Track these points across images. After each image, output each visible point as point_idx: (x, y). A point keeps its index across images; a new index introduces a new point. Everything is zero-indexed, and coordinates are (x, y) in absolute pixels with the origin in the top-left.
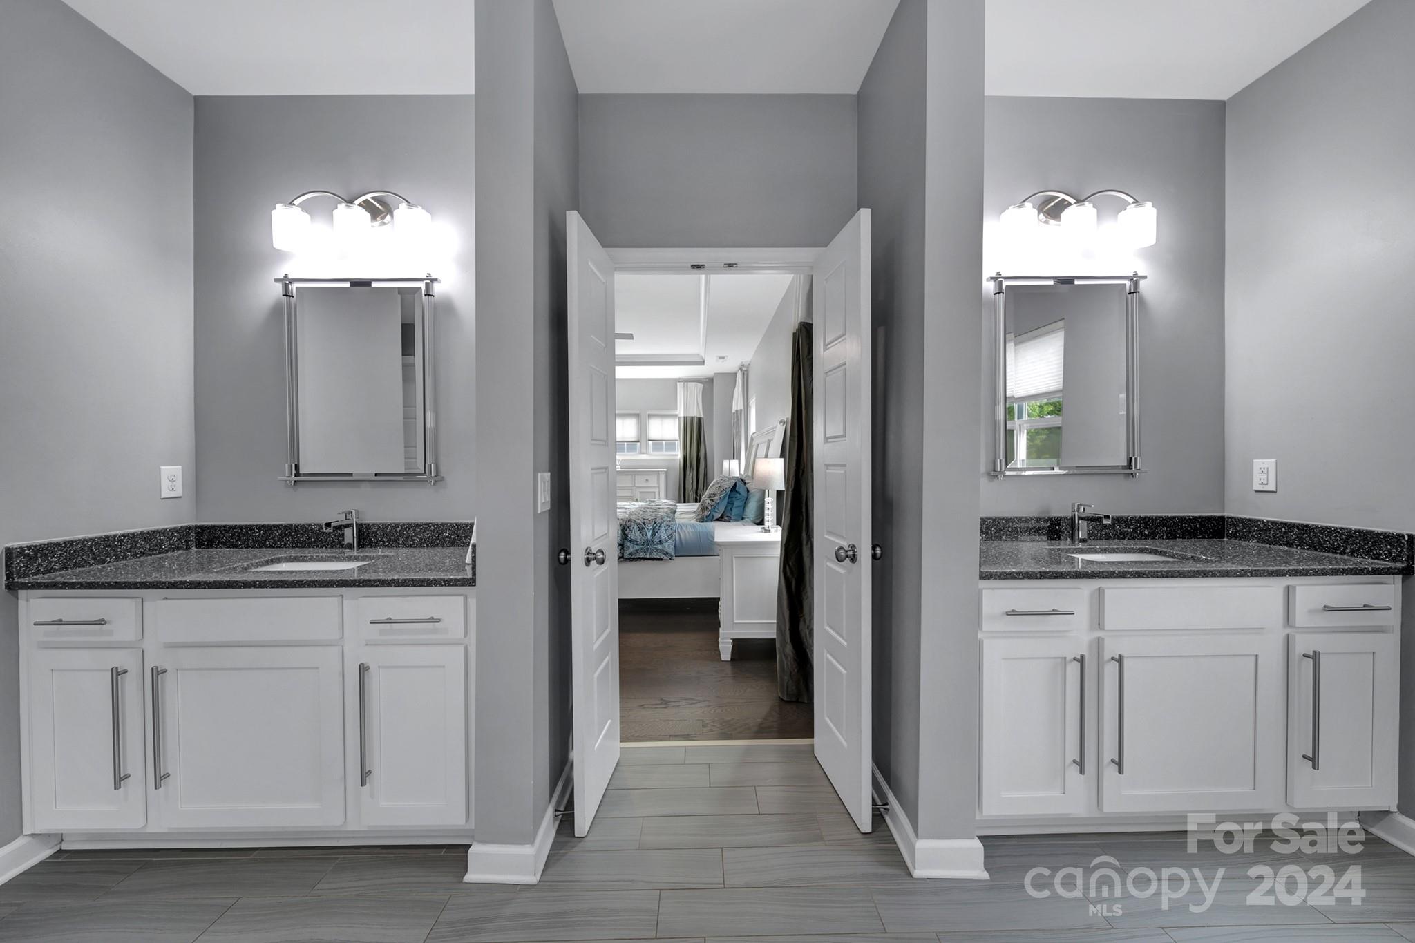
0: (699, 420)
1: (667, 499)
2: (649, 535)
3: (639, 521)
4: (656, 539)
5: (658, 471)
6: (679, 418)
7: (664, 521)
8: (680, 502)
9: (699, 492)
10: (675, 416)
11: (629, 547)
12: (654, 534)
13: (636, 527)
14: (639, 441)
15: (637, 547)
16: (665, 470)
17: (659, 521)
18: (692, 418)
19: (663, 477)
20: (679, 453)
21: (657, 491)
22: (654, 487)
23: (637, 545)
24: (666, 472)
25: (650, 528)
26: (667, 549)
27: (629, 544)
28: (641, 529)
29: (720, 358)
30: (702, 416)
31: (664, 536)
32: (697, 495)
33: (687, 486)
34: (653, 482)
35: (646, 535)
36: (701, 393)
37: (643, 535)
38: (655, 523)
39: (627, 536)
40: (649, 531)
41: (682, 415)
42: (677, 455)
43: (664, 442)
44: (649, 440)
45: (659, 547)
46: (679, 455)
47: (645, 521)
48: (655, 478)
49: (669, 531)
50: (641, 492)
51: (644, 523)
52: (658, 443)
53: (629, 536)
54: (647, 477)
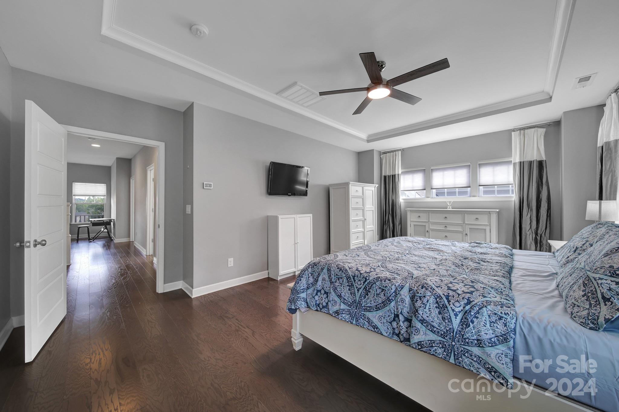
0: (541, 164)
1: (498, 243)
2: (456, 322)
3: (439, 291)
4: (470, 333)
5: (489, 212)
6: (515, 164)
7: (489, 303)
8: (514, 247)
9: (539, 232)
10: (510, 162)
11: (418, 331)
12: (465, 323)
13: (432, 300)
14: (470, 187)
15: (433, 337)
16: (498, 210)
17: (478, 300)
18: (531, 163)
19: (494, 218)
20: (514, 195)
21: (488, 229)
22: (484, 225)
23: (434, 332)
24: (498, 213)
25: (457, 310)
26: (494, 362)
27: (418, 325)
28: (442, 308)
29: (581, 80)
30: (544, 159)
31: (487, 333)
32: (536, 234)
33: (523, 226)
34: (483, 220)
35: (450, 321)
36: (542, 137)
37: (444, 319)
38: (469, 302)
39: (417, 311)
40: (456, 315)
41: (517, 160)
42: (512, 197)
43: (496, 186)
44: (480, 186)
45: (476, 350)
46: (514, 197)
47: (451, 293)
48: (486, 217)
49: (500, 328)
50: (470, 228)
51: (447, 297)
52: (489, 188)
53: (420, 312)
54: (477, 216)
